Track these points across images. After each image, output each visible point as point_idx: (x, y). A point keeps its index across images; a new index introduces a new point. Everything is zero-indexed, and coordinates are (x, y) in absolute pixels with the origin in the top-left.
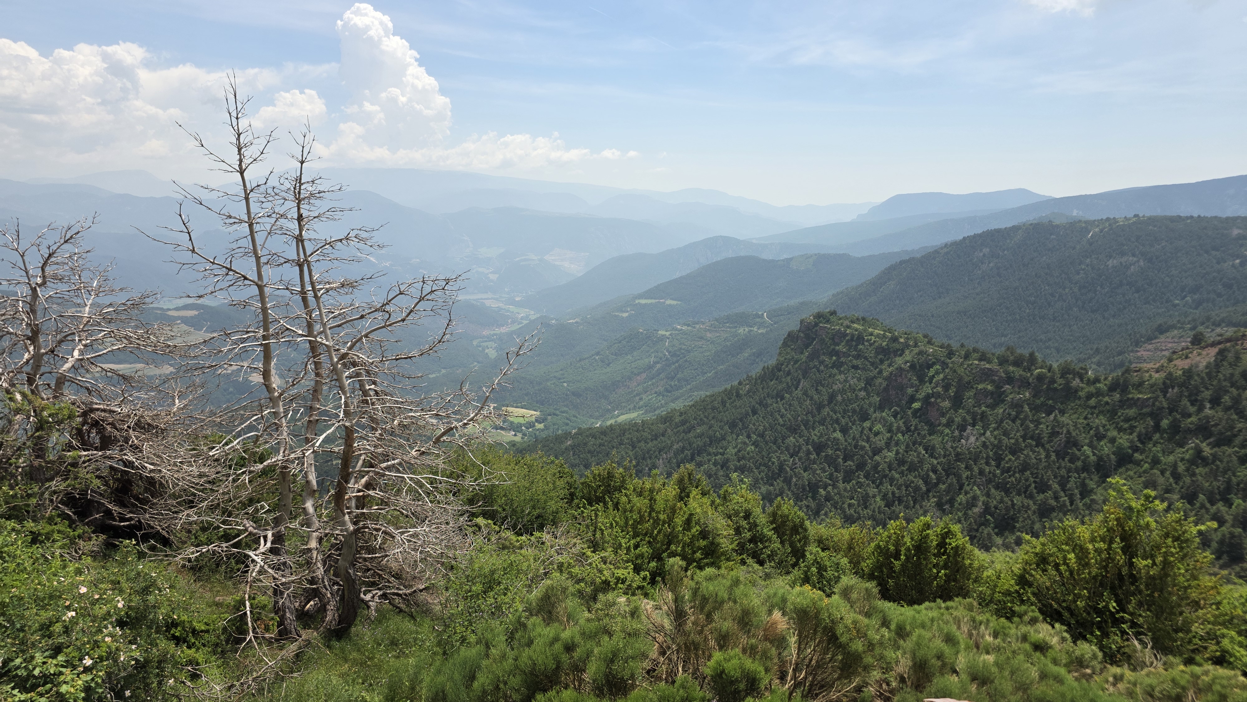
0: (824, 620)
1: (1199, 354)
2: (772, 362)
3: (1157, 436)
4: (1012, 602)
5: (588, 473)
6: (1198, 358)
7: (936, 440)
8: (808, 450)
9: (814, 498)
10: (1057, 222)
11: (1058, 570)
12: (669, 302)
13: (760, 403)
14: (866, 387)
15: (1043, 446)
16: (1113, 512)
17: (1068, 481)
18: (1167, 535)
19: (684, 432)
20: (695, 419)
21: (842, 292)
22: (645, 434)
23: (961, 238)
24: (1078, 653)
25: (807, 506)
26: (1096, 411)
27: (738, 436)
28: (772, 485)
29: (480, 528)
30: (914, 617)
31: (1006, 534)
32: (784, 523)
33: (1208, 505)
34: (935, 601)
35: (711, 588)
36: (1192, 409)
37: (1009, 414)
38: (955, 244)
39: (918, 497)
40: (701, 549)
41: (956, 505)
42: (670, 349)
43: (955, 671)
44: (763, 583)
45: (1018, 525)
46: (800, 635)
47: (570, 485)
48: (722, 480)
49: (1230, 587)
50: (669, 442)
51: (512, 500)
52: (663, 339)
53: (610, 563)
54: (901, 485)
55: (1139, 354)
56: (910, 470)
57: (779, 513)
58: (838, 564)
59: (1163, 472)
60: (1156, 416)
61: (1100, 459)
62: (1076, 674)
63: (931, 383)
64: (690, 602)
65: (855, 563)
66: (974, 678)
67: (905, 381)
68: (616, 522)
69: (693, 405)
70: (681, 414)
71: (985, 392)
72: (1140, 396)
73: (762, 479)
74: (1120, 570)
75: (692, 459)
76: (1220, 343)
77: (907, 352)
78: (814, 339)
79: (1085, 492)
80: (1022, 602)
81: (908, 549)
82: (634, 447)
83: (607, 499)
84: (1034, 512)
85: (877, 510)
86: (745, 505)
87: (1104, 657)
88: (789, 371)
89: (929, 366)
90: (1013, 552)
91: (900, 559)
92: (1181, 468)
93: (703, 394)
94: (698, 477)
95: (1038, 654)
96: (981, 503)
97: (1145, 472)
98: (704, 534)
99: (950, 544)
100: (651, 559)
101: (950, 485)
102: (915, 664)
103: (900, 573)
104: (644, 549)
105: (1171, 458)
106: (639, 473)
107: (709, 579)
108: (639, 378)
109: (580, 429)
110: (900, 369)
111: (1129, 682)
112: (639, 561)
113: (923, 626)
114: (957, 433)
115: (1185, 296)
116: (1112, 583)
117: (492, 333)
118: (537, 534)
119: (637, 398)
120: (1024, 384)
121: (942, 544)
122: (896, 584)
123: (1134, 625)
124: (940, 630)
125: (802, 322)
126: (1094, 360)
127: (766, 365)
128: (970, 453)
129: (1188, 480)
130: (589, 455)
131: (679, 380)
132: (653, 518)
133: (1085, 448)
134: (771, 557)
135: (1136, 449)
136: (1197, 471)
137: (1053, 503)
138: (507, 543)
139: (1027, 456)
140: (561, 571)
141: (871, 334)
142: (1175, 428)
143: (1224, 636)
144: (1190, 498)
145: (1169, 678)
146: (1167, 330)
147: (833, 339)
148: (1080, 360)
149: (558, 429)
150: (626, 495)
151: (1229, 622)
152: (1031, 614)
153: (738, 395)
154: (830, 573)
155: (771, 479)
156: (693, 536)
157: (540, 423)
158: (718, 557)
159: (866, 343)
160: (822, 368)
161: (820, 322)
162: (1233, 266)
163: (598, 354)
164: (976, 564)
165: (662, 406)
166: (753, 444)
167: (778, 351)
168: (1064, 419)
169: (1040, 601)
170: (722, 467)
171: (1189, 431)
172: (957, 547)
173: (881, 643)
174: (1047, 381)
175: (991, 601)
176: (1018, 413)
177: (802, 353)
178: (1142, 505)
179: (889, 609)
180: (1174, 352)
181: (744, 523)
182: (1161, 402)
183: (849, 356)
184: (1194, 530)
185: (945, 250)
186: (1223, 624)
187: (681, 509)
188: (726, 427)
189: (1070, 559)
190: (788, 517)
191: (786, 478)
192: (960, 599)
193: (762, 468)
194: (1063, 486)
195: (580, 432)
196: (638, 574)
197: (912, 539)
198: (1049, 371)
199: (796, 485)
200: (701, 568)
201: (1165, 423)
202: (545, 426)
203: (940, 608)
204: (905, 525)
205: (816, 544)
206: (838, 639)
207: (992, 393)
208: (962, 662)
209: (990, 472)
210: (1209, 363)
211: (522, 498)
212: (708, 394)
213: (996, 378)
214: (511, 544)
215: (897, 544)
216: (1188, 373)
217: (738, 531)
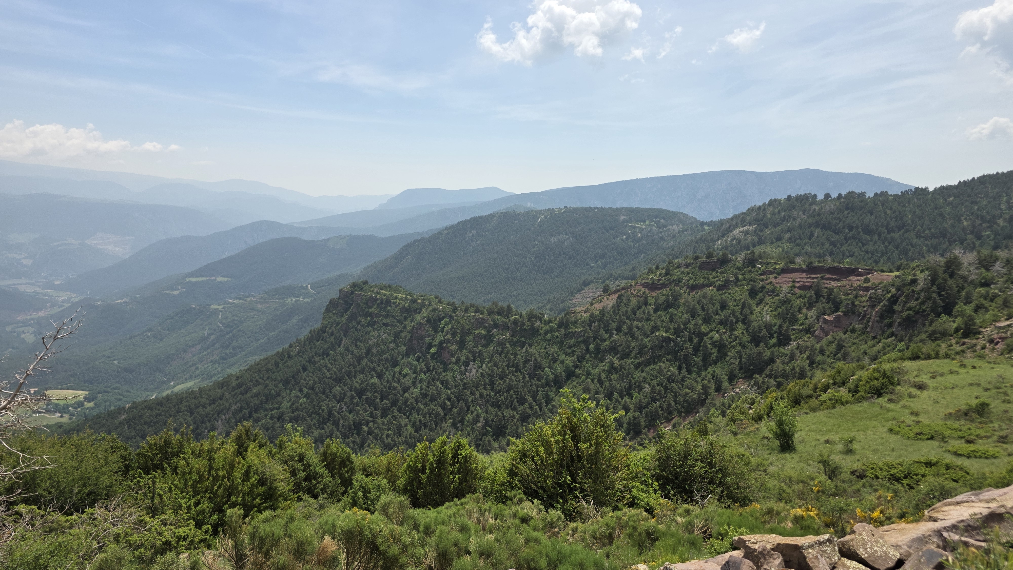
0: (367, 535)
1: (608, 299)
2: (318, 325)
3: (588, 356)
4: (506, 490)
5: (143, 444)
6: (607, 302)
7: (448, 376)
8: (352, 395)
9: (358, 434)
10: (518, 211)
11: (533, 460)
12: (219, 279)
13: (310, 361)
14: (395, 340)
15: (520, 371)
16: (563, 413)
17: (538, 395)
18: (597, 424)
19: (241, 393)
20: (251, 381)
21: (371, 266)
22: (203, 400)
23: (456, 222)
24: (549, 518)
25: (354, 442)
26: (551, 343)
27: (291, 391)
28: (323, 429)
29: (21, 515)
30: (437, 517)
31: (501, 438)
32: (333, 460)
33: (620, 399)
34: (452, 501)
35: (268, 529)
36: (606, 336)
37: (497, 350)
38: (452, 227)
39: (438, 421)
40: (260, 495)
41: (466, 423)
42: (224, 321)
43: (468, 553)
44: (318, 513)
45: (507, 431)
46: (348, 554)
47: (124, 458)
48: (279, 430)
49: (635, 452)
50: (227, 405)
51: (59, 482)
52: (216, 312)
53: (171, 524)
54: (426, 414)
55: (574, 301)
56: (431, 400)
57: (329, 452)
58: (379, 486)
59: (593, 381)
60: (586, 342)
61: (556, 376)
62: (549, 534)
63: (442, 332)
64: (250, 545)
65: (392, 481)
66: (481, 555)
67: (424, 333)
68: (175, 485)
69: (248, 369)
70: (238, 378)
71: (480, 336)
72: (576, 330)
73: (314, 425)
74: (571, 454)
75: (250, 416)
76: (618, 291)
77: (424, 310)
78: (352, 304)
79: (548, 400)
80: (512, 488)
81: (432, 464)
82: (192, 413)
83: (165, 465)
84: (518, 420)
85: (408, 436)
86: (299, 450)
87: (566, 517)
88: (332, 332)
89: (441, 320)
90: (505, 452)
91: (426, 473)
92: (603, 376)
93: (257, 358)
94: (254, 433)
95: (524, 525)
96: (482, 419)
97: (583, 382)
98: (262, 482)
99: (461, 454)
100: (213, 512)
101: (461, 408)
102: (439, 554)
103: (426, 484)
104: (206, 505)
105: (597, 370)
106: (198, 437)
107: (266, 521)
108: (193, 349)
109: (134, 403)
110: (420, 324)
111: (581, 532)
112: (200, 517)
113: (443, 523)
114: (463, 368)
115: (597, 261)
116: (567, 464)
117: (28, 317)
118: (89, 510)
119: (193, 368)
120: (505, 327)
121: (455, 456)
122: (424, 493)
123: (582, 490)
124: (457, 522)
125: (341, 291)
126: (548, 307)
127: (312, 328)
128: (473, 382)
129: (607, 384)
130: (146, 427)
131: (234, 349)
132: (213, 476)
133: (547, 369)
134: (323, 490)
135: (576, 367)
136: (612, 377)
137: (529, 411)
138: (55, 525)
139: (511, 379)
140: (118, 542)
141: (396, 298)
142: (598, 349)
143: (633, 487)
144: (609, 396)
145: (605, 523)
146: (588, 284)
147: (367, 303)
148: (539, 308)
149: (110, 406)
150: (184, 459)
151: (635, 477)
152: (518, 496)
153: (289, 357)
154: (373, 494)
155: (321, 424)
156: (252, 485)
157: (90, 401)
158: (277, 499)
159: (393, 305)
160: (359, 327)
161: (356, 290)
162: (622, 240)
163: (150, 330)
164: (480, 467)
165: (219, 373)
166: (305, 397)
167: (322, 316)
168: (532, 350)
169: (523, 485)
170: (278, 420)
171: (606, 351)
172: (466, 456)
173: (412, 544)
174: (519, 324)
175: (492, 492)
176: (503, 349)
177: (342, 316)
178: (581, 405)
179: (418, 514)
180: (594, 299)
181: (299, 466)
182: (588, 333)
183: (381, 316)
184: (612, 418)
185: (446, 232)
186: (632, 479)
187: (239, 463)
188: (281, 385)
189: (540, 451)
190: (336, 454)
191: (334, 421)
192: (470, 495)
193: (314, 415)
194: (534, 398)
195: (135, 406)
196: (200, 529)
197: (434, 455)
198: (521, 317)
199: (343, 426)
200: (260, 512)
201: (592, 347)
202: (95, 404)
203: (456, 505)
204: (428, 445)
205: (361, 472)
206: (378, 548)
207: (485, 336)
208: (472, 545)
209: (487, 395)
210: (614, 304)
211: (70, 478)
212: (262, 357)
213: (487, 325)
214: (59, 525)
215: (423, 462)
216: (602, 312)
217: (293, 473)
